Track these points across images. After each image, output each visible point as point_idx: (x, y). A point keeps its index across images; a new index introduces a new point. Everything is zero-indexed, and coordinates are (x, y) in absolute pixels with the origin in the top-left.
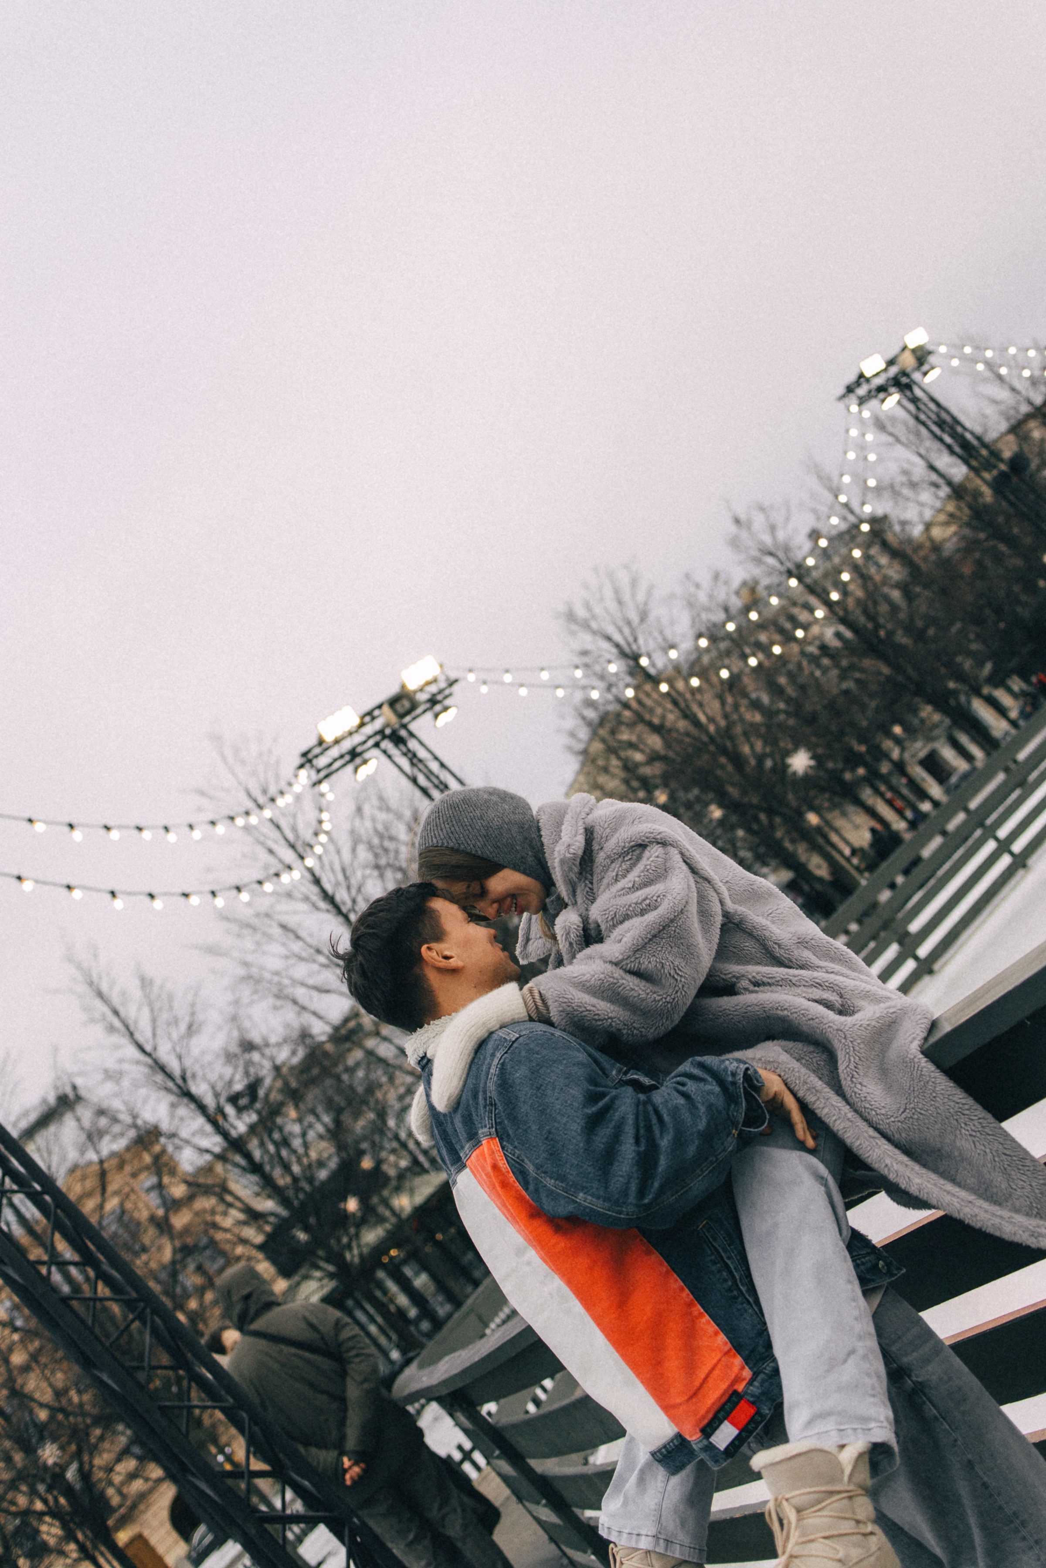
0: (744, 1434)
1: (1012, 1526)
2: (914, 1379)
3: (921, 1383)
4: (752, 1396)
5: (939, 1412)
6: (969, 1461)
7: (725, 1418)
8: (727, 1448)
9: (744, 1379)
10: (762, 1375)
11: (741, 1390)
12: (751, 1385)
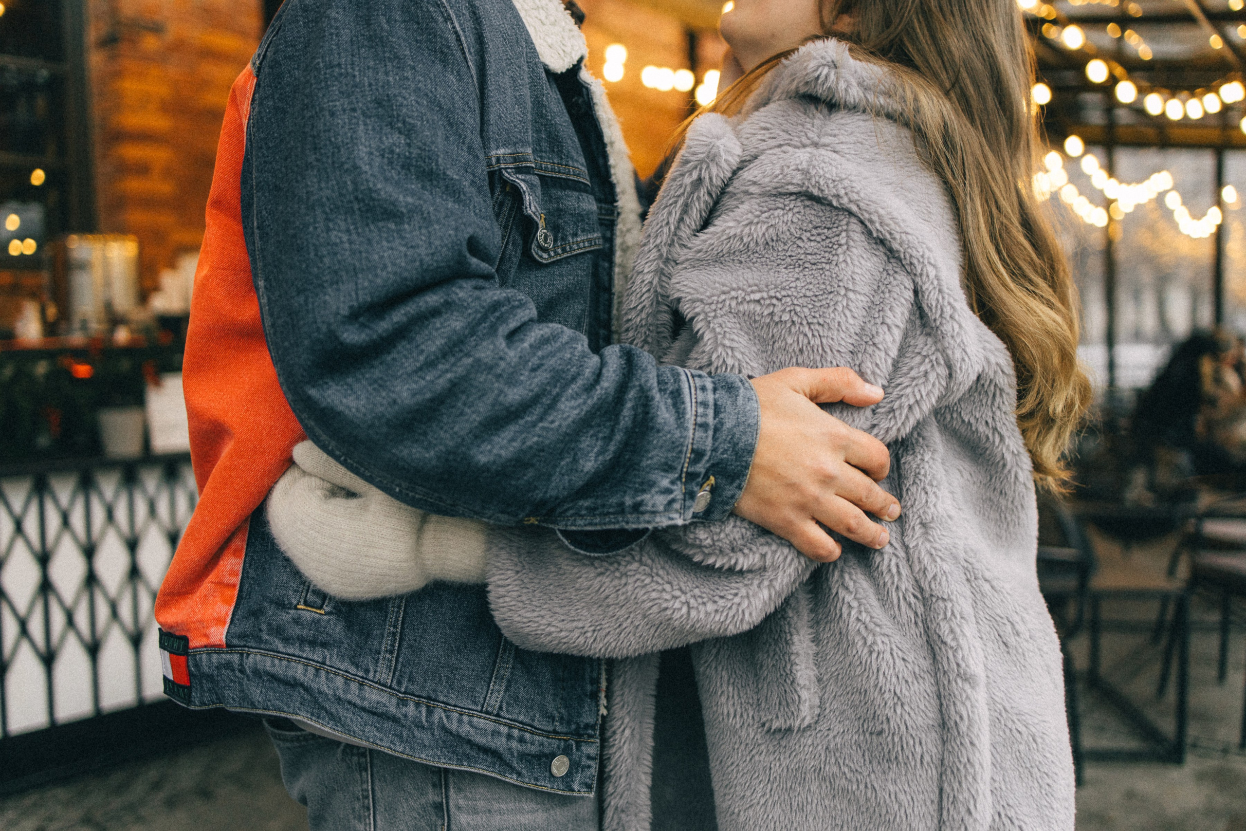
4: (196, 666)
9: (206, 636)
10: (236, 658)
11: (192, 644)
12: (209, 654)
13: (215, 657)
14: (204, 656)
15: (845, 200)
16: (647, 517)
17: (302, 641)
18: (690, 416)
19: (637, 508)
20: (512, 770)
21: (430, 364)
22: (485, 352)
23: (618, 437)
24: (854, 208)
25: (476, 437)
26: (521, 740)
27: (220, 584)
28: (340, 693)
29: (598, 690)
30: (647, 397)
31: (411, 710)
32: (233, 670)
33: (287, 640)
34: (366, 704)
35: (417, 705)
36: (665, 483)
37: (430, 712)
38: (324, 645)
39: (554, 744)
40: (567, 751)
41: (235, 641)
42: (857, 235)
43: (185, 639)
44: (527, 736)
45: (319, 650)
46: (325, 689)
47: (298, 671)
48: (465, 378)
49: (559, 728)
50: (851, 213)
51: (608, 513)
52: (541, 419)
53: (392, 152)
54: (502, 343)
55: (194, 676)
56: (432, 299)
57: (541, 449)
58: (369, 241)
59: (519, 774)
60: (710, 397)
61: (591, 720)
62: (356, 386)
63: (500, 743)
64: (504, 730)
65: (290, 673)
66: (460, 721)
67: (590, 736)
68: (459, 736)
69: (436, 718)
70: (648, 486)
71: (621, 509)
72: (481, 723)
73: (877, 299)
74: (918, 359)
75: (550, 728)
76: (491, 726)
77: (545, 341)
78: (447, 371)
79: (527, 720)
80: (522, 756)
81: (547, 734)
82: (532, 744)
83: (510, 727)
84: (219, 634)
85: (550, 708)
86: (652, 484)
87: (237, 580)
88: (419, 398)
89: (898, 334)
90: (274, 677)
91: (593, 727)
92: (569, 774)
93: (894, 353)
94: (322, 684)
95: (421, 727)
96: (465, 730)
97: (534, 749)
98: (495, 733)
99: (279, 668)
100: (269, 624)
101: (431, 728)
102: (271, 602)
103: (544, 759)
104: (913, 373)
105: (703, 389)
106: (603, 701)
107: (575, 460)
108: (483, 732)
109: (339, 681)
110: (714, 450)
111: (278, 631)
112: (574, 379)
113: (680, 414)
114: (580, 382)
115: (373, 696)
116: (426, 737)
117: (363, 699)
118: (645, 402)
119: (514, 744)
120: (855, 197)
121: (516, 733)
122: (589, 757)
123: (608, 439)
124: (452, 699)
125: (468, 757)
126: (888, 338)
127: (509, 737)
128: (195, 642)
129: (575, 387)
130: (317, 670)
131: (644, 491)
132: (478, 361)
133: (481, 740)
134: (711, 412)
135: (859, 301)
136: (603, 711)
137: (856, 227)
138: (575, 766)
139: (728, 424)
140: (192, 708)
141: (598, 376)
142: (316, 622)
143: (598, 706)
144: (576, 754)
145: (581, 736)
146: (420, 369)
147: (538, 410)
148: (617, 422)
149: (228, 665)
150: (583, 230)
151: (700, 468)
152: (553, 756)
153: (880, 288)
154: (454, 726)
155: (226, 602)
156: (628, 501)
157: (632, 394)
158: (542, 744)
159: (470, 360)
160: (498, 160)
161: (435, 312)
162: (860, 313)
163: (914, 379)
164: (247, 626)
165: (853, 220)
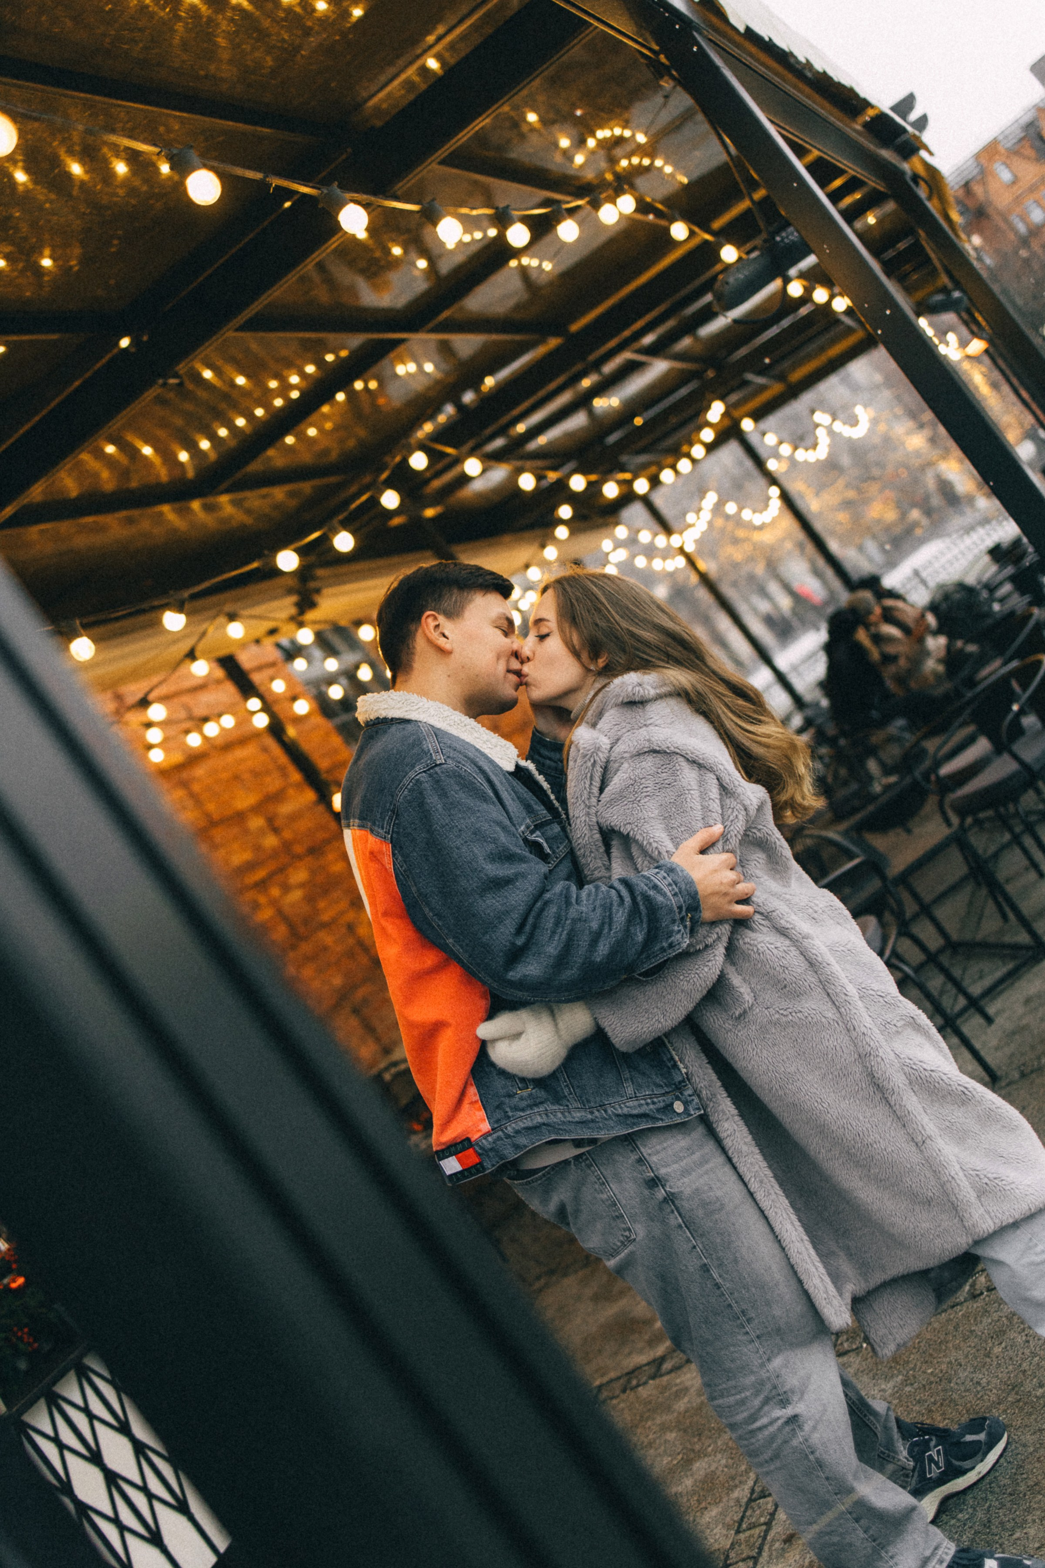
0: (466, 1173)
1: (739, 1322)
2: (668, 1189)
3: (673, 1194)
4: (481, 1148)
5: (684, 1222)
6: (705, 1265)
7: (455, 1154)
8: (451, 1175)
9: (480, 1131)
10: (500, 1133)
11: (473, 1139)
12: (485, 1139)
13: (490, 1139)
14: (484, 1141)
15: (672, 748)
16: (677, 947)
17: (530, 1107)
18: (669, 894)
19: (671, 946)
20: (658, 1119)
21: (554, 933)
22: (573, 913)
23: (645, 920)
24: (678, 751)
25: (591, 952)
26: (654, 1103)
27: (472, 1103)
28: (563, 1119)
29: (675, 1062)
30: (647, 896)
31: (597, 1113)
32: (502, 1139)
33: (523, 1110)
34: (577, 1119)
35: (598, 1111)
36: (676, 928)
37: (606, 1111)
38: (542, 1103)
39: (668, 1099)
40: (678, 1099)
41: (496, 1126)
42: (684, 764)
43: (468, 1139)
44: (655, 1100)
45: (541, 1106)
46: (555, 1120)
47: (539, 1119)
48: (572, 930)
49: (667, 1090)
50: (677, 754)
51: (657, 955)
52: (610, 930)
53: (492, 854)
54: (576, 906)
55: (482, 1154)
56: (539, 904)
57: (618, 942)
58: (506, 897)
59: (662, 1120)
60: (670, 879)
61: (680, 1079)
62: (528, 960)
63: (645, 1109)
64: (643, 1102)
65: (535, 1122)
66: (621, 1108)
67: (685, 1086)
68: (625, 1115)
69: (610, 1112)
70: (670, 934)
71: (663, 950)
72: (631, 1104)
73: (702, 789)
74: (730, 810)
75: (663, 1092)
76: (636, 1103)
77: (589, 895)
78: (563, 931)
79: (651, 1093)
80: (658, 1110)
81: (663, 1095)
82: (659, 1102)
83: (645, 1100)
84: (486, 1126)
85: (658, 1081)
86: (672, 931)
87: (478, 1097)
88: (559, 948)
89: (718, 801)
90: (528, 1129)
91: (683, 1081)
92: (686, 1109)
93: (720, 811)
94: (552, 1119)
95: (606, 1119)
96: (626, 1111)
97: (662, 1105)
98: (640, 1105)
99: (528, 1123)
100: (510, 1107)
101: (611, 1118)
102: (505, 1096)
103: (668, 1108)
104: (731, 818)
105: (665, 878)
106: (681, 1066)
107: (633, 940)
108: (635, 1107)
109: (559, 1115)
110: (685, 902)
111: (516, 1109)
112: (611, 904)
113: (664, 895)
114: (615, 904)
115: (578, 1115)
116: (611, 1123)
117: (574, 1118)
118: (647, 898)
119: (651, 1106)
120: (676, 745)
121: (649, 1101)
122: (690, 1096)
123: (642, 922)
124: (611, 1100)
125: (634, 1124)
126: (715, 805)
127: (647, 1104)
128: (475, 1137)
129: (615, 908)
130: (546, 1114)
131: (670, 937)
132: (573, 919)
133: (635, 1112)
134: (674, 886)
135: (696, 794)
136: (684, 1071)
137: (681, 759)
138: (686, 1103)
139: (683, 887)
140: (487, 1172)
141: (620, 897)
142: (530, 1095)
143: (679, 1069)
144: (683, 1098)
145: (680, 1089)
146: (551, 937)
147: (606, 927)
148: (640, 914)
149: (499, 1138)
150: (561, 843)
151: (684, 913)
152: (672, 1104)
153: (701, 783)
154: (620, 1111)
155: (480, 1110)
156: (665, 944)
157: (639, 898)
158: (664, 1101)
159: (568, 922)
160: (523, 832)
161: (542, 910)
162: (698, 799)
163: (732, 821)
164: (498, 1115)
165: (678, 756)
